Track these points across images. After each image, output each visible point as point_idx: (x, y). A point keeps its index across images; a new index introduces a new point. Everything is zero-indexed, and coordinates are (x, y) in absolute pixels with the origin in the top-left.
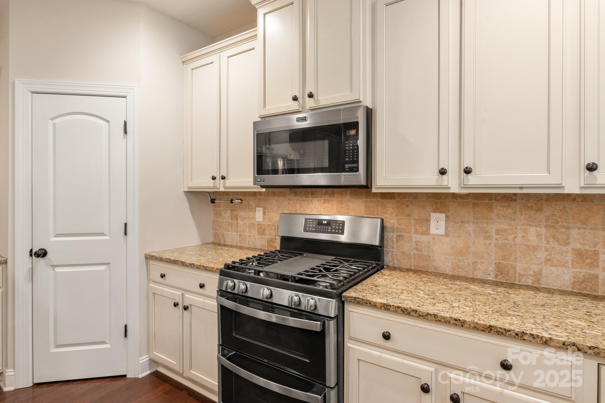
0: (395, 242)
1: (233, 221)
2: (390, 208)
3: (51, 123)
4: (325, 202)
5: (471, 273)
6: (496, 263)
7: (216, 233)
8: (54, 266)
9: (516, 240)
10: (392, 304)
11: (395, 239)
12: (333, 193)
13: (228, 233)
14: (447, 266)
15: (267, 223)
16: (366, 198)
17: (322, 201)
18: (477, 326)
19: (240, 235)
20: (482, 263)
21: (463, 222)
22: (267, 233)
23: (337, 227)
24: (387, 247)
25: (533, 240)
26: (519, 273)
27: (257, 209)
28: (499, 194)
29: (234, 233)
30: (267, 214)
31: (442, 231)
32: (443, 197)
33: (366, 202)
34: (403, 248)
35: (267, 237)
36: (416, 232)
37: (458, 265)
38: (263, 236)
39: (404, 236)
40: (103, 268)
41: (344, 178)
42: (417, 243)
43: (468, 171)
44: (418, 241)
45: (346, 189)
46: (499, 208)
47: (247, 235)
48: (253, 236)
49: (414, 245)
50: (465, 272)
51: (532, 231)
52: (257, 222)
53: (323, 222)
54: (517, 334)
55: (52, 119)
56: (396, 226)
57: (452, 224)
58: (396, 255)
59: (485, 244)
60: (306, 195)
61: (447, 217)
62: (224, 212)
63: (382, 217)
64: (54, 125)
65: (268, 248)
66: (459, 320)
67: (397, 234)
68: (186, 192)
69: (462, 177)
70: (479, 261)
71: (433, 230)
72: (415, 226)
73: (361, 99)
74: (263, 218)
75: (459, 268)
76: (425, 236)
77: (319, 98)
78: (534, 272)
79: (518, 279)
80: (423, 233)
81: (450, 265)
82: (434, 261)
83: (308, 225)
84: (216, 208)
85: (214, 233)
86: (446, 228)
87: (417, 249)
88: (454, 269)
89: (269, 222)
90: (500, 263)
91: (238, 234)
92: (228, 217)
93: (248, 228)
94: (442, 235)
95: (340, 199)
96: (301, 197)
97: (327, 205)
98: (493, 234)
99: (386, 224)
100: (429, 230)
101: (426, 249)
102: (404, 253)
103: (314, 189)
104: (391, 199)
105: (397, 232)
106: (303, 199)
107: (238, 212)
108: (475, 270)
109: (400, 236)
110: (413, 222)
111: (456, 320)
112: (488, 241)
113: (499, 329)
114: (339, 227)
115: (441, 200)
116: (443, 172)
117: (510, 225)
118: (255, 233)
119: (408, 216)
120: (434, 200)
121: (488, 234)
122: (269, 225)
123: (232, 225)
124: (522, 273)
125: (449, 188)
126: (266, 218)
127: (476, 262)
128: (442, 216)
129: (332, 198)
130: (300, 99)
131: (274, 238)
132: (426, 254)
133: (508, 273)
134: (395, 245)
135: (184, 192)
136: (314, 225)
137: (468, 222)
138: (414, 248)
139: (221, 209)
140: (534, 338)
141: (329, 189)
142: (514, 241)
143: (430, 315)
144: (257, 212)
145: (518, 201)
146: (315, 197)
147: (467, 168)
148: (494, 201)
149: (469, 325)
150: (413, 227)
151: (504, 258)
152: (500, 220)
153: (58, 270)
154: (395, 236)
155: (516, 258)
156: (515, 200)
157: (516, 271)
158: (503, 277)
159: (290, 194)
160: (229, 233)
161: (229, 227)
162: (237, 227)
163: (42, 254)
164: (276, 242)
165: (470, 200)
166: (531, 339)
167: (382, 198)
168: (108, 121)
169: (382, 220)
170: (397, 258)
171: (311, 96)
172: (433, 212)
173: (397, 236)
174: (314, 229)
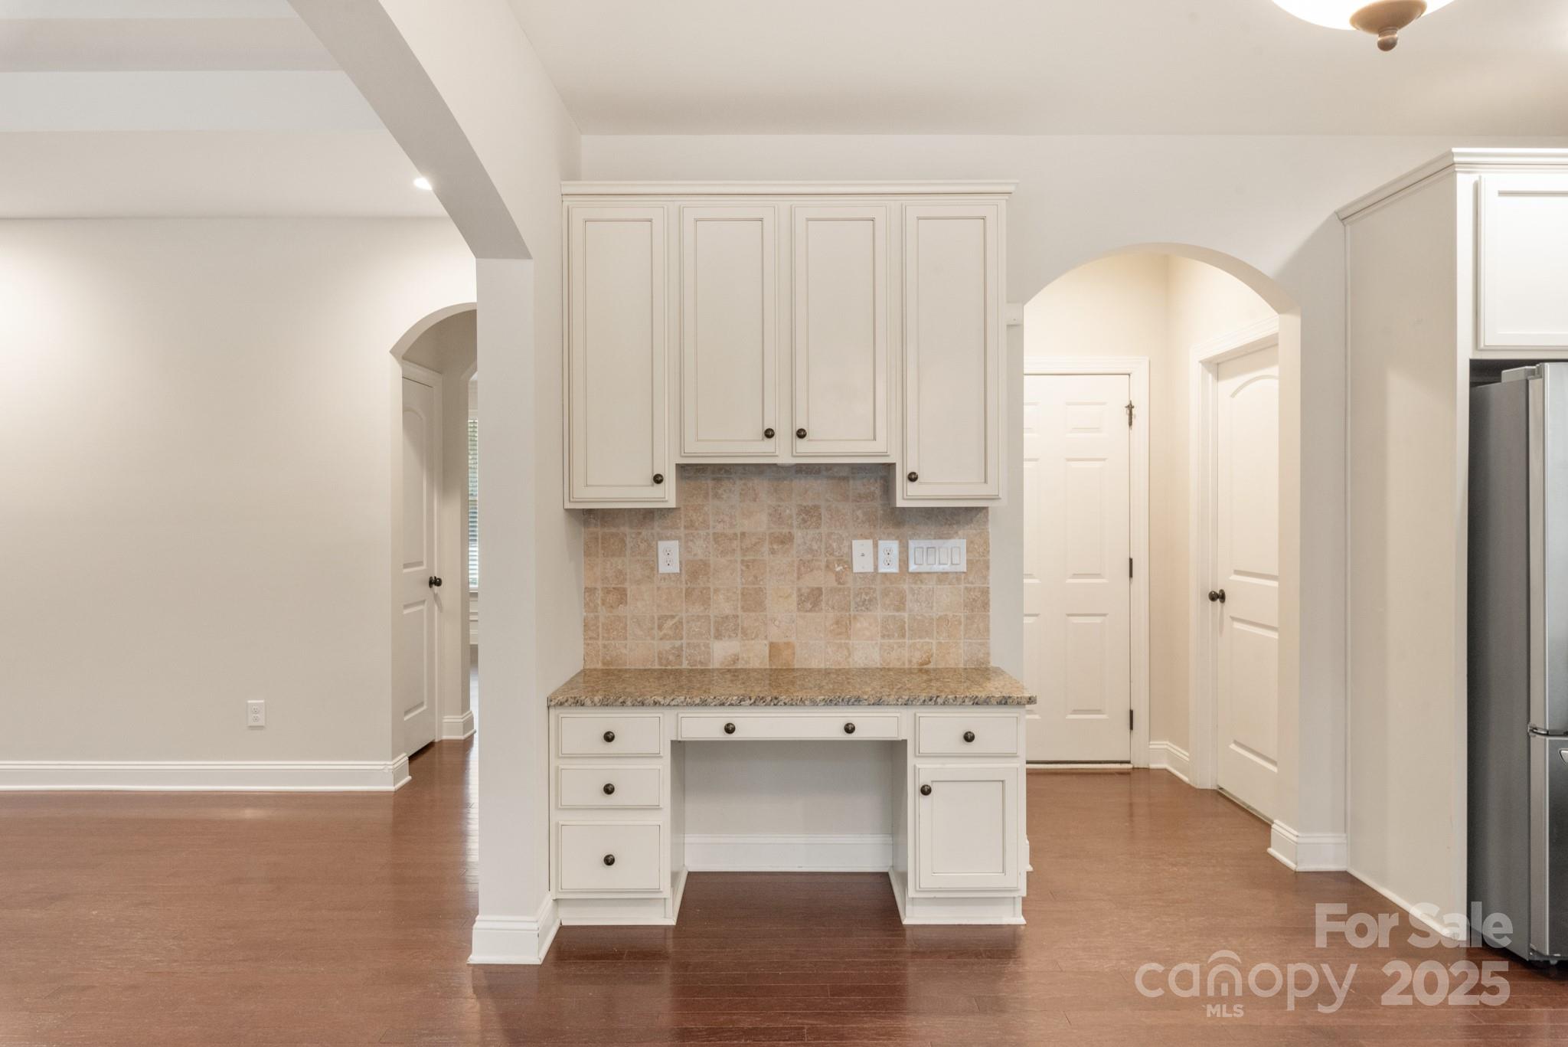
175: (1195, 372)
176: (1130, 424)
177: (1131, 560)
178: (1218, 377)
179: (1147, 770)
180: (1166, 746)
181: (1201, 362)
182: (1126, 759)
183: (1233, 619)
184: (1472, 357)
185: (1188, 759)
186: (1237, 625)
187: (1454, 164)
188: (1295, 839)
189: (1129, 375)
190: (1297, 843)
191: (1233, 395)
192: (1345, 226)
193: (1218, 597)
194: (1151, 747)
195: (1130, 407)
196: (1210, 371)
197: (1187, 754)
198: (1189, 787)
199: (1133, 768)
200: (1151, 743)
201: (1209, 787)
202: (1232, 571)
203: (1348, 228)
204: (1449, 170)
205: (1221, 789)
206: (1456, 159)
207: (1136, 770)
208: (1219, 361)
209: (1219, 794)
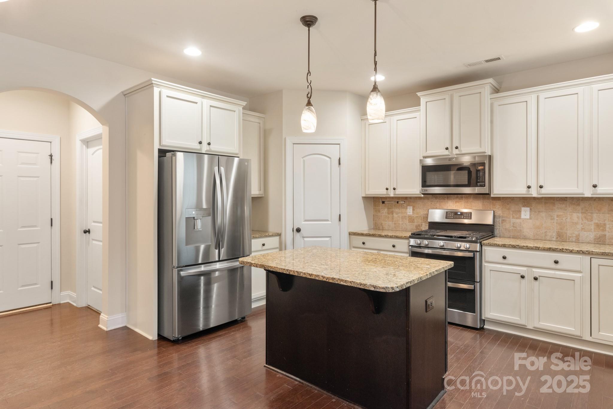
0: (501, 223)
1: (389, 215)
2: (498, 205)
3: (302, 159)
4: (456, 202)
5: (544, 237)
6: (557, 232)
7: (376, 223)
8: (303, 237)
9: (567, 220)
10: (507, 244)
11: (500, 222)
12: (462, 198)
13: (385, 222)
14: (531, 234)
15: (415, 215)
16: (483, 200)
17: (455, 202)
18: (545, 248)
19: (395, 224)
20: (550, 232)
21: (539, 212)
22: (415, 221)
23: (467, 216)
24: (496, 226)
25: (575, 219)
26: (569, 236)
27: (408, 207)
28: (558, 197)
29: (390, 223)
30: (415, 210)
31: (528, 217)
32: (528, 199)
33: (483, 202)
34: (505, 226)
35: (415, 224)
36: (513, 217)
37: (537, 234)
38: (413, 223)
39: (506, 220)
40: (328, 239)
41: (477, 190)
42: (513, 224)
43: (541, 187)
44: (514, 222)
45: (470, 195)
46: (558, 204)
47: (401, 223)
48: (405, 224)
49: (512, 224)
50: (541, 237)
51: (575, 215)
52: (408, 215)
53: (458, 213)
54: (560, 250)
55: (303, 158)
56: (501, 214)
57: (533, 213)
58: (501, 230)
59: (551, 222)
60: (444, 199)
61: (531, 209)
62: (382, 209)
63: (494, 210)
64: (304, 161)
65: (416, 230)
66: (537, 247)
67: (502, 219)
68: (363, 197)
69: (538, 189)
70: (548, 231)
71: (523, 216)
72: (512, 214)
73: (486, 152)
74: (413, 212)
75: (537, 235)
76: (519, 220)
77: (461, 149)
78: (576, 235)
79: (568, 239)
80: (517, 218)
81: (532, 234)
82: (524, 232)
83: (448, 215)
84: (376, 207)
85: (374, 223)
86: (530, 215)
87: (514, 227)
88: (535, 236)
89: (417, 215)
90: (559, 231)
91: (394, 223)
92: (386, 212)
93: (401, 219)
94: (528, 219)
95: (466, 201)
96: (440, 200)
97: (458, 204)
98: (555, 217)
99: (496, 214)
100: (521, 216)
101: (519, 226)
102: (506, 229)
103: (449, 196)
104: (498, 200)
105: (502, 218)
106: (442, 201)
107: (394, 209)
108: (546, 235)
109: (503, 220)
110: (511, 213)
111: (536, 247)
112: (552, 221)
113: (553, 249)
114: (468, 216)
115: (527, 201)
116: (529, 187)
117: (564, 213)
118: (407, 221)
119: (508, 209)
120: (523, 200)
121: (553, 217)
122: (417, 217)
123: (388, 218)
124: (570, 236)
125: (532, 195)
126: (415, 212)
127: (547, 232)
128: (528, 209)
129: (461, 200)
130: (450, 149)
131: (421, 224)
132: (519, 229)
133: (563, 236)
134: (501, 225)
135: (362, 197)
136: (452, 215)
137: (542, 212)
138: (512, 226)
139: (380, 207)
140: (567, 250)
141: (459, 195)
142: (566, 220)
143: (525, 246)
144: (408, 209)
145: (568, 201)
146: (450, 200)
147: (541, 185)
148: (556, 201)
149: (542, 248)
150: (511, 215)
151: (561, 229)
152: (559, 210)
153: (306, 239)
154: (501, 220)
155: (567, 229)
156: (567, 200)
157: (567, 235)
158: (561, 238)
159: (432, 198)
160: (387, 222)
161: (386, 218)
162: (393, 219)
163: (298, 230)
164: (422, 227)
165: (543, 200)
166: (566, 251)
167: (492, 200)
168: (330, 158)
169: (494, 212)
170: (502, 232)
171: (457, 148)
172: (523, 207)
173: (502, 220)
174: (452, 217)
175: (78, 144)
176: (51, 163)
177: (52, 219)
178: (88, 147)
179: (59, 304)
180: (68, 293)
181: (80, 140)
182: (50, 301)
183: (93, 240)
184: (159, 148)
185: (75, 297)
186: (94, 242)
187: (153, 83)
188: (106, 319)
189: (51, 142)
190: (107, 320)
191: (93, 154)
192: (125, 97)
193: (87, 232)
194: (61, 294)
195: (51, 156)
196: (84, 144)
197: (75, 294)
198: (76, 308)
199: (53, 305)
200: (61, 293)
201: (84, 306)
202: (92, 222)
203: (126, 98)
204: (151, 85)
205: (89, 305)
206: (153, 82)
207: (54, 305)
208: (88, 140)
209: (88, 308)
